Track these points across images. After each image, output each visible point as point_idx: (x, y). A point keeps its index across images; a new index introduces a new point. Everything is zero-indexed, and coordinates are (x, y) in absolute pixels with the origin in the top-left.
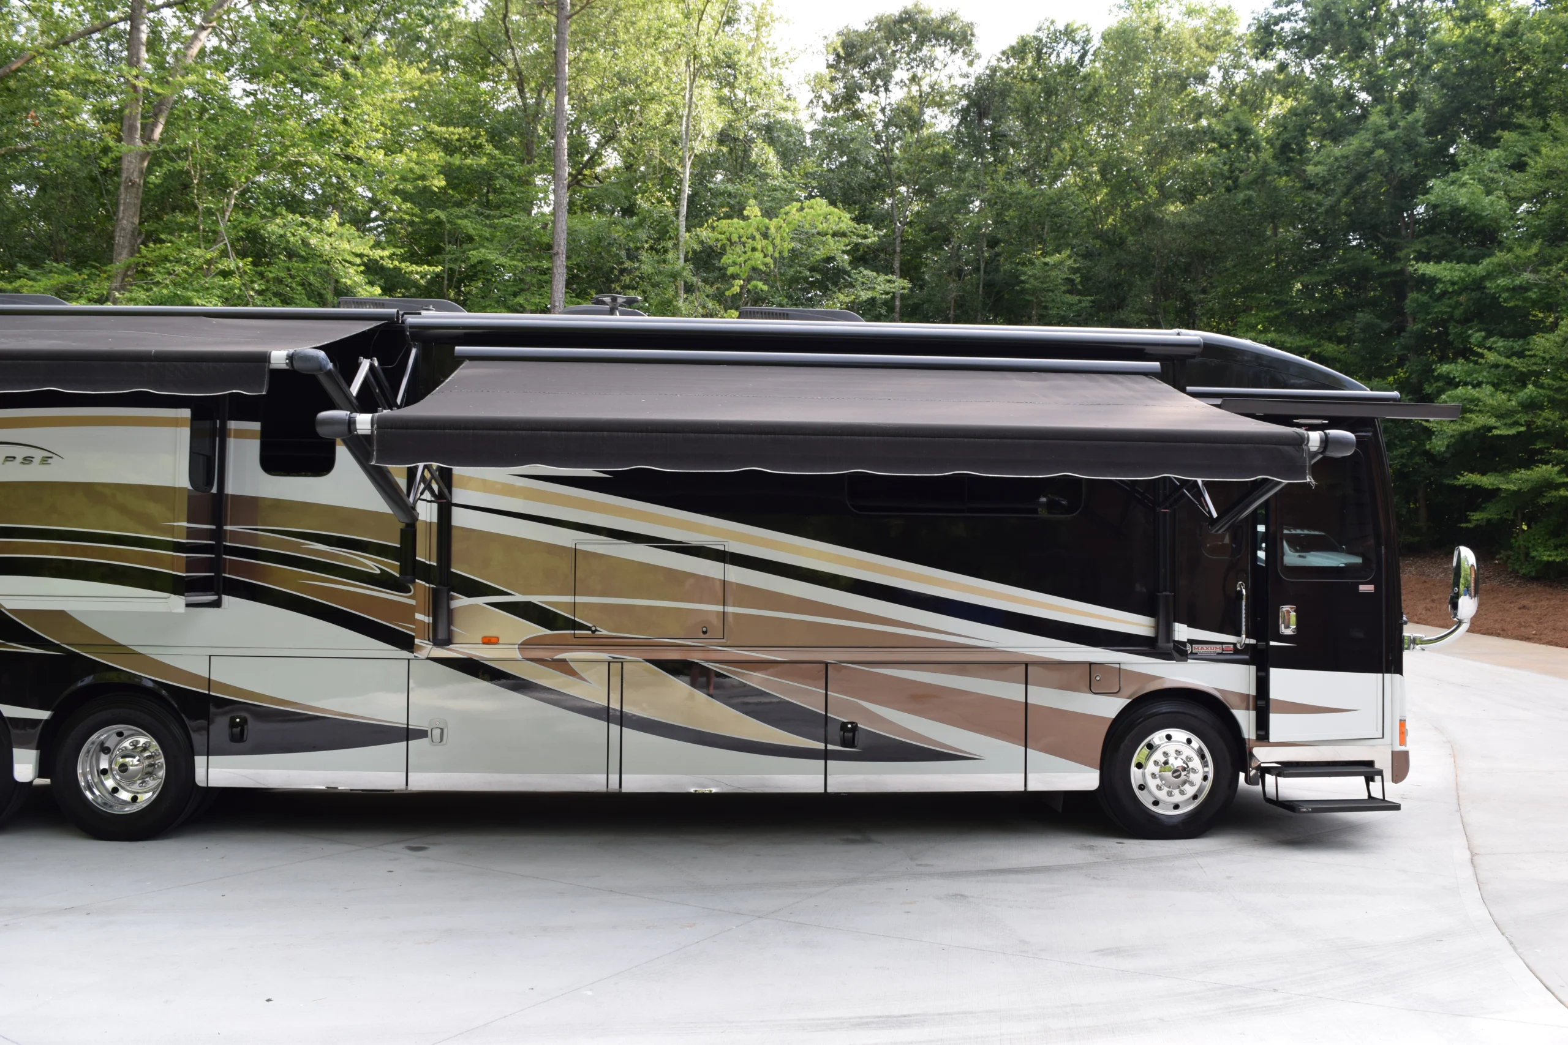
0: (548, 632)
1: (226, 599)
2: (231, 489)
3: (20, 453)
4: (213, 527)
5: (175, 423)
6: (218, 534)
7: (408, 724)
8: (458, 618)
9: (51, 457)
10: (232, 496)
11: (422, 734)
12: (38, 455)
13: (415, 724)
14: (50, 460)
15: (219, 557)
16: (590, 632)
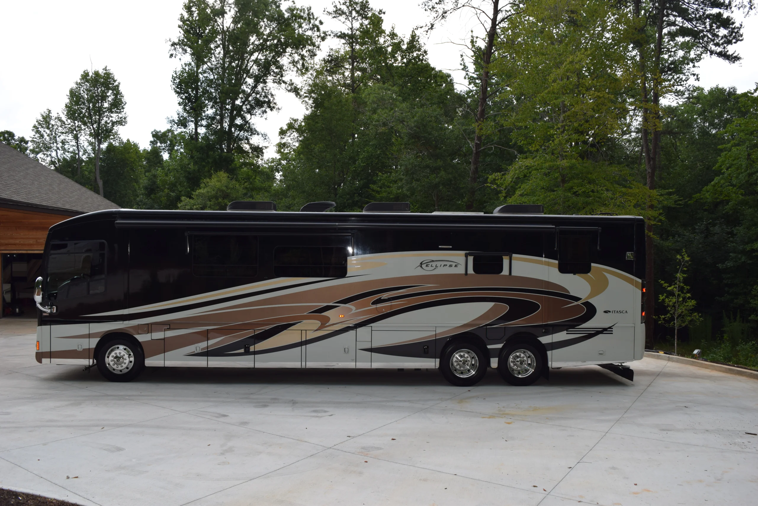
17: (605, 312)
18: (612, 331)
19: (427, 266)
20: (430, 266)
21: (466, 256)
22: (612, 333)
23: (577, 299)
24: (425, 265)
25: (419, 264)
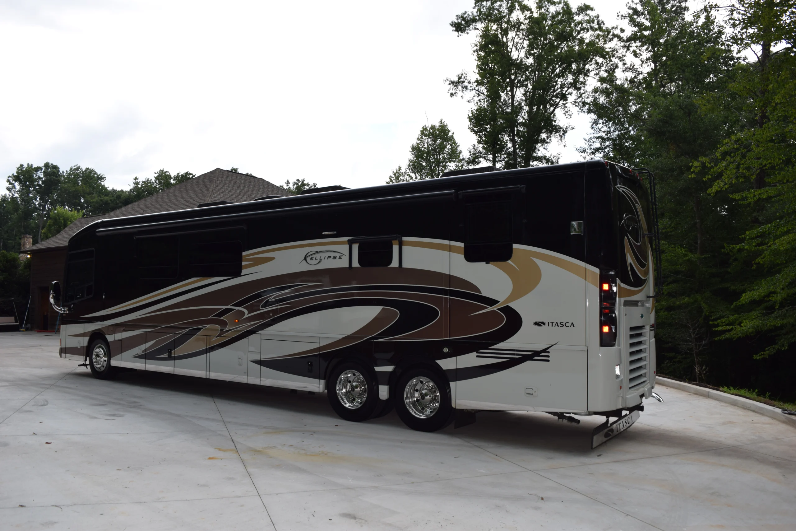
17: (537, 324)
18: (548, 356)
19: (311, 259)
20: (314, 259)
21: (350, 243)
22: (548, 361)
23: (493, 302)
24: (310, 258)
25: (304, 258)
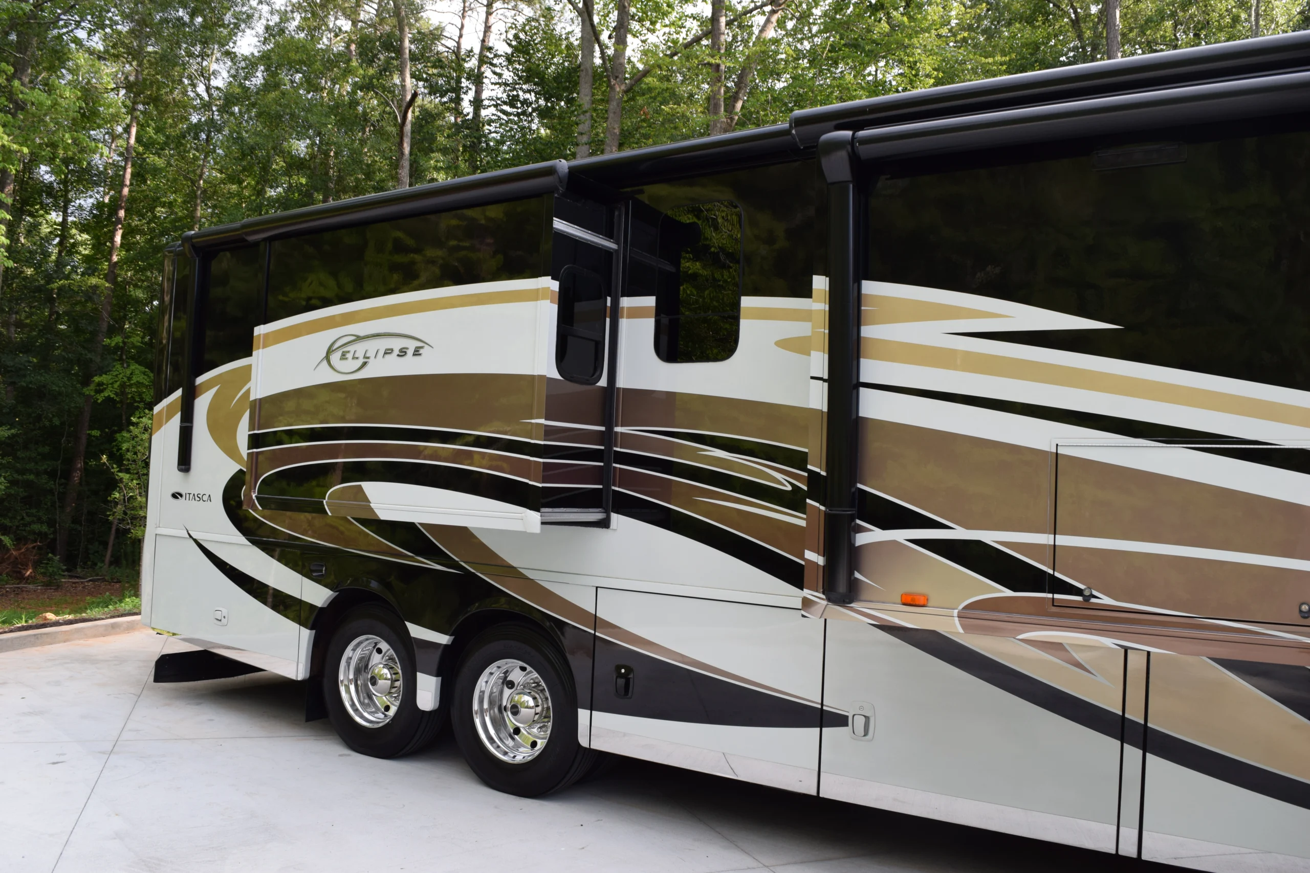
0: (1008, 593)
1: (615, 517)
2: (622, 382)
3: (397, 344)
4: (603, 429)
5: (534, 296)
6: (608, 437)
7: (822, 704)
8: (868, 560)
9: (422, 347)
10: (624, 389)
11: (840, 720)
12: (412, 345)
13: (832, 704)
14: (421, 351)
15: (608, 465)
16: (1079, 598)
